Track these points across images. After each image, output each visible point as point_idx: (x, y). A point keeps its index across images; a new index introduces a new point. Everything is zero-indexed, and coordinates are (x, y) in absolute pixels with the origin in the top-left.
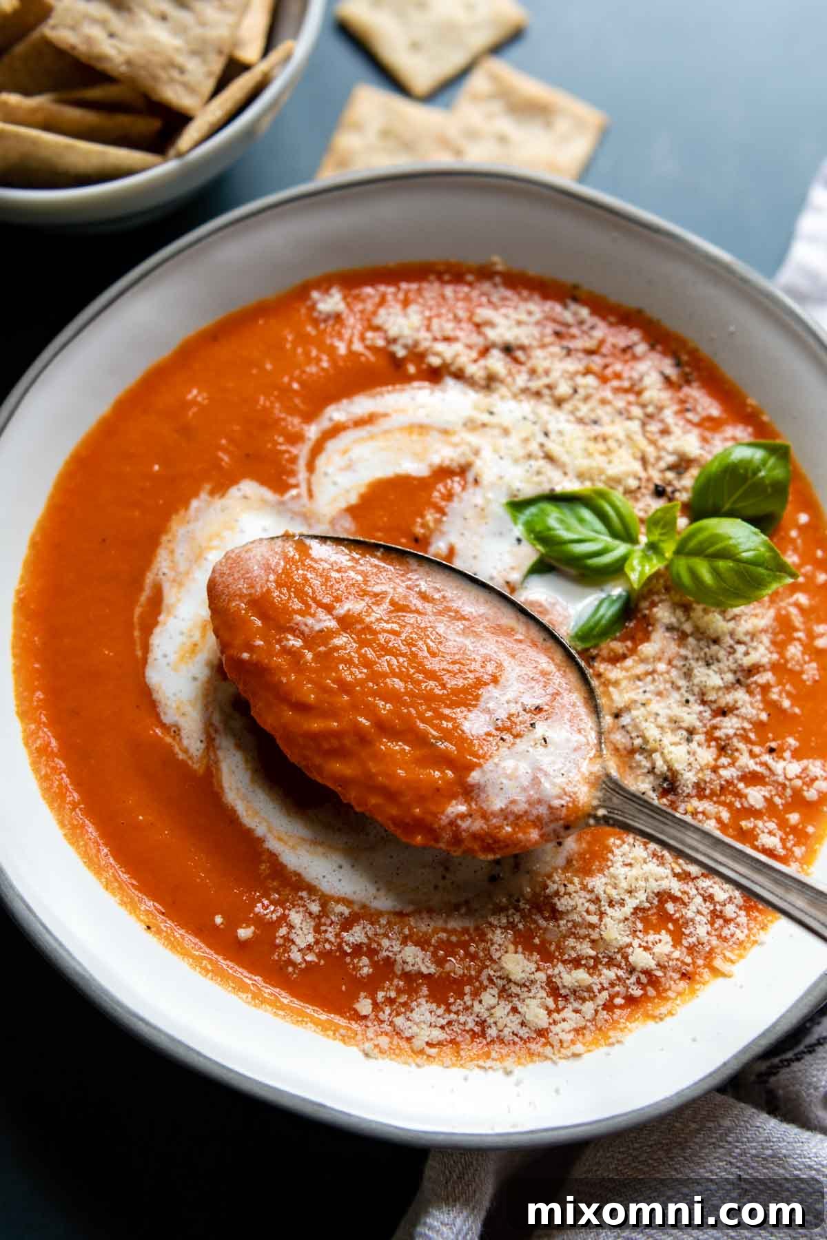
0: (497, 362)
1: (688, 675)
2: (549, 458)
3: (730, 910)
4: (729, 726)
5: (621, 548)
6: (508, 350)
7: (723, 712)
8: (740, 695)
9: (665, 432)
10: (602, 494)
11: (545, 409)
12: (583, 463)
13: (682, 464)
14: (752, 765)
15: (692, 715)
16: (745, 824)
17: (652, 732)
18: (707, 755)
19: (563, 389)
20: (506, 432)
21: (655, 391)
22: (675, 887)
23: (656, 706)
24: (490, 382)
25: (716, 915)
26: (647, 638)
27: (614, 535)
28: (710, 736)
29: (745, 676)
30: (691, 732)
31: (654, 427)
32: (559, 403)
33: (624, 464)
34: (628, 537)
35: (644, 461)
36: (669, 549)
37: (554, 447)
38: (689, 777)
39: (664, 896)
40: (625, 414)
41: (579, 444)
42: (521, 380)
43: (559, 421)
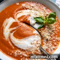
0: (32, 8)
1: (48, 31)
2: (37, 15)
3: (52, 50)
4: (52, 35)
5: (43, 21)
6: (32, 7)
7: (51, 34)
8: (53, 33)
9: (46, 13)
10: (41, 17)
11: (36, 11)
12: (39, 15)
13: (47, 15)
14: (54, 38)
15: (49, 34)
16: (53, 43)
17: (46, 36)
18: (50, 37)
19: (37, 9)
20: (33, 13)
21: (44, 9)
22: (48, 48)
23: (46, 34)
24: (31, 9)
25: (51, 50)
26: (45, 28)
27: (42, 20)
28: (50, 36)
29: (53, 31)
30: (49, 36)
31: (45, 12)
32: (37, 11)
33: (42, 15)
34: (44, 20)
35: (44, 15)
36: (47, 20)
37: (37, 14)
38: (49, 39)
39: (47, 49)
40: (42, 11)
41: (39, 14)
42: (34, 9)
43: (37, 12)
